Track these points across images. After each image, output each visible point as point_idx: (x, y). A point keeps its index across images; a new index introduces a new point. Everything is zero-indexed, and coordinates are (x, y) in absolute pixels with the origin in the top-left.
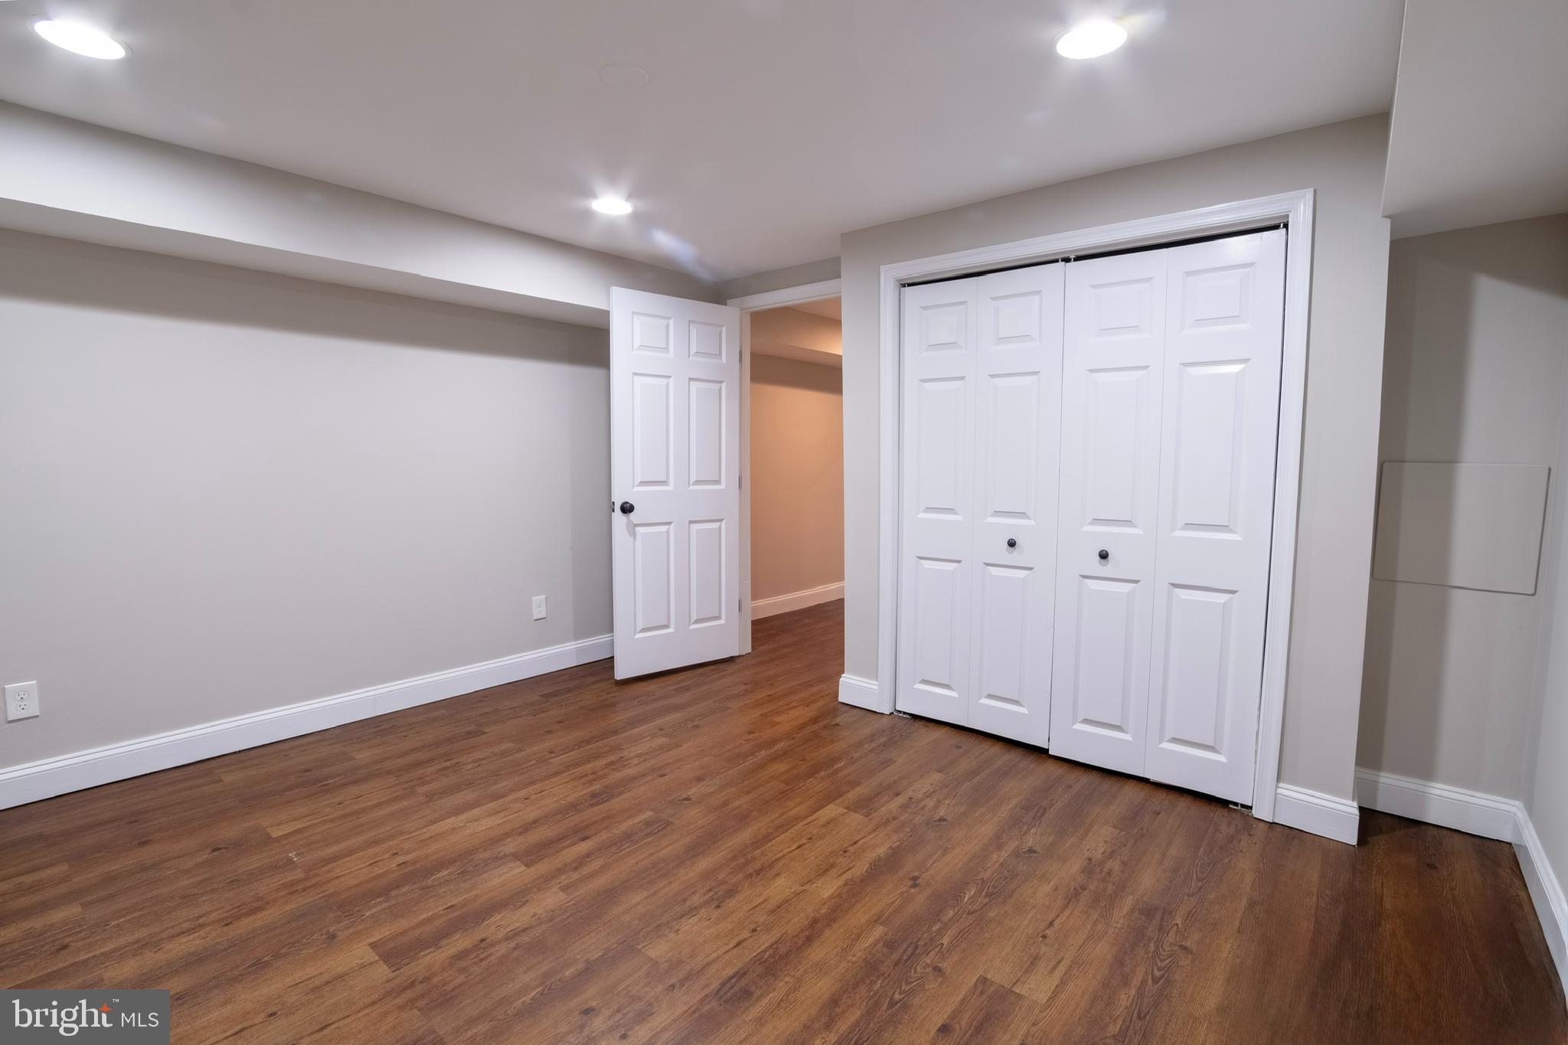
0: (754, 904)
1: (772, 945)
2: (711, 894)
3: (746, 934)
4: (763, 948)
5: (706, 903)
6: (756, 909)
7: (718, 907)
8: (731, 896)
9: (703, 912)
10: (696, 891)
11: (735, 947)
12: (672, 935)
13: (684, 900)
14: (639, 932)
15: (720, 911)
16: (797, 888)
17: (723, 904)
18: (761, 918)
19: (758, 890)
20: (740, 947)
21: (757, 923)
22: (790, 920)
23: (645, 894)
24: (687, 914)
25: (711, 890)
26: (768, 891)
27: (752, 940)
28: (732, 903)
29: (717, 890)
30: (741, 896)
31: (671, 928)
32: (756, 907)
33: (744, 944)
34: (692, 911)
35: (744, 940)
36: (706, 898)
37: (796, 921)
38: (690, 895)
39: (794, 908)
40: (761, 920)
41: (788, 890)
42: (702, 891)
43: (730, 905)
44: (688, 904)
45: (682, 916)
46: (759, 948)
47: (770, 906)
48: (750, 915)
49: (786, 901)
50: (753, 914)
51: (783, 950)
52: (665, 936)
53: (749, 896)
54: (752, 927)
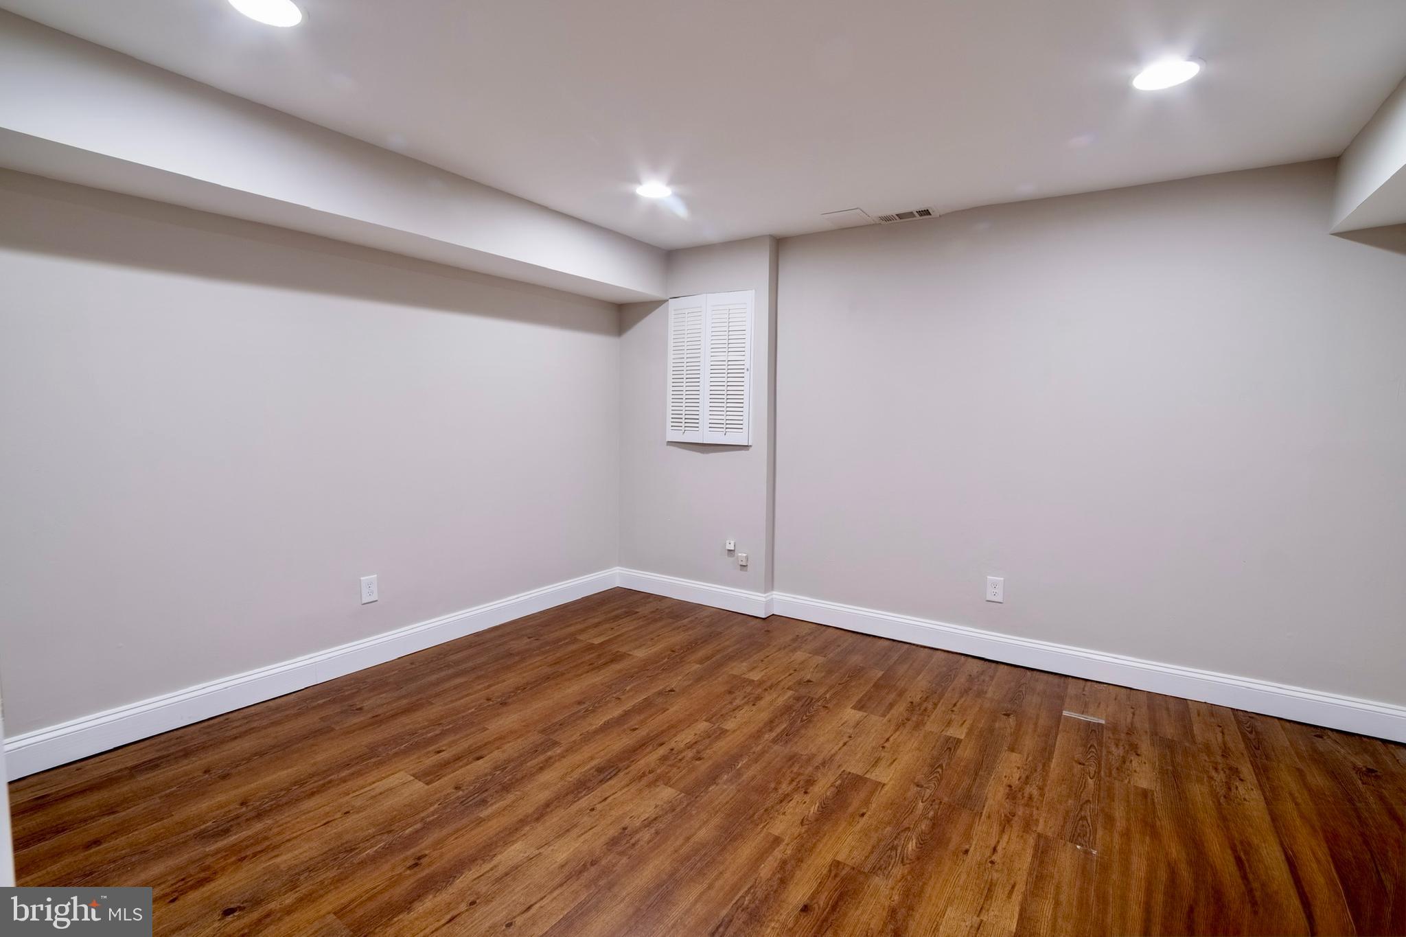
0: (591, 832)
1: (578, 800)
2: (633, 841)
3: (599, 807)
4: (586, 797)
5: (636, 831)
6: (589, 828)
7: (625, 829)
8: (612, 840)
9: (638, 823)
10: (648, 844)
11: (608, 797)
12: (659, 803)
13: (657, 833)
14: (688, 805)
15: (623, 825)
16: (546, 851)
17: (620, 831)
18: (586, 820)
19: (586, 846)
20: (603, 798)
21: (590, 816)
22: (560, 819)
23: (696, 839)
24: (652, 821)
25: (633, 845)
26: (577, 845)
27: (595, 803)
28: (612, 832)
29: (628, 845)
30: (604, 839)
31: (663, 809)
32: (590, 829)
33: (600, 800)
34: (648, 823)
35: (601, 802)
36: (637, 836)
37: (555, 819)
38: (653, 839)
39: (553, 830)
40: (585, 819)
41: (555, 848)
42: (641, 843)
43: (613, 831)
44: (653, 831)
45: (655, 819)
46: (589, 798)
47: (576, 831)
48: (595, 822)
49: (559, 836)
50: (592, 823)
51: (570, 797)
52: (665, 803)
53: (596, 840)
54: (594, 812)
